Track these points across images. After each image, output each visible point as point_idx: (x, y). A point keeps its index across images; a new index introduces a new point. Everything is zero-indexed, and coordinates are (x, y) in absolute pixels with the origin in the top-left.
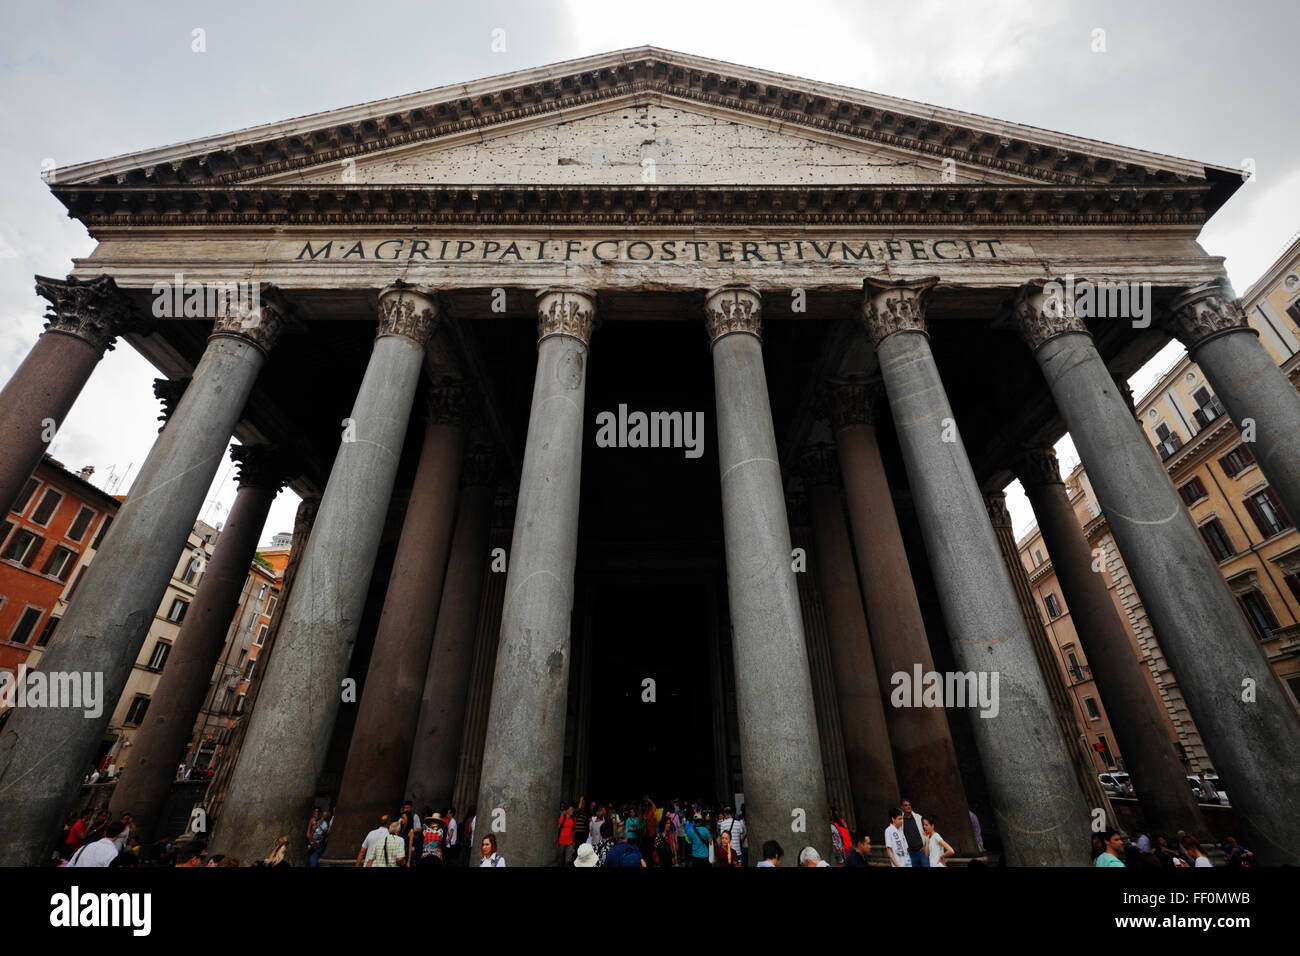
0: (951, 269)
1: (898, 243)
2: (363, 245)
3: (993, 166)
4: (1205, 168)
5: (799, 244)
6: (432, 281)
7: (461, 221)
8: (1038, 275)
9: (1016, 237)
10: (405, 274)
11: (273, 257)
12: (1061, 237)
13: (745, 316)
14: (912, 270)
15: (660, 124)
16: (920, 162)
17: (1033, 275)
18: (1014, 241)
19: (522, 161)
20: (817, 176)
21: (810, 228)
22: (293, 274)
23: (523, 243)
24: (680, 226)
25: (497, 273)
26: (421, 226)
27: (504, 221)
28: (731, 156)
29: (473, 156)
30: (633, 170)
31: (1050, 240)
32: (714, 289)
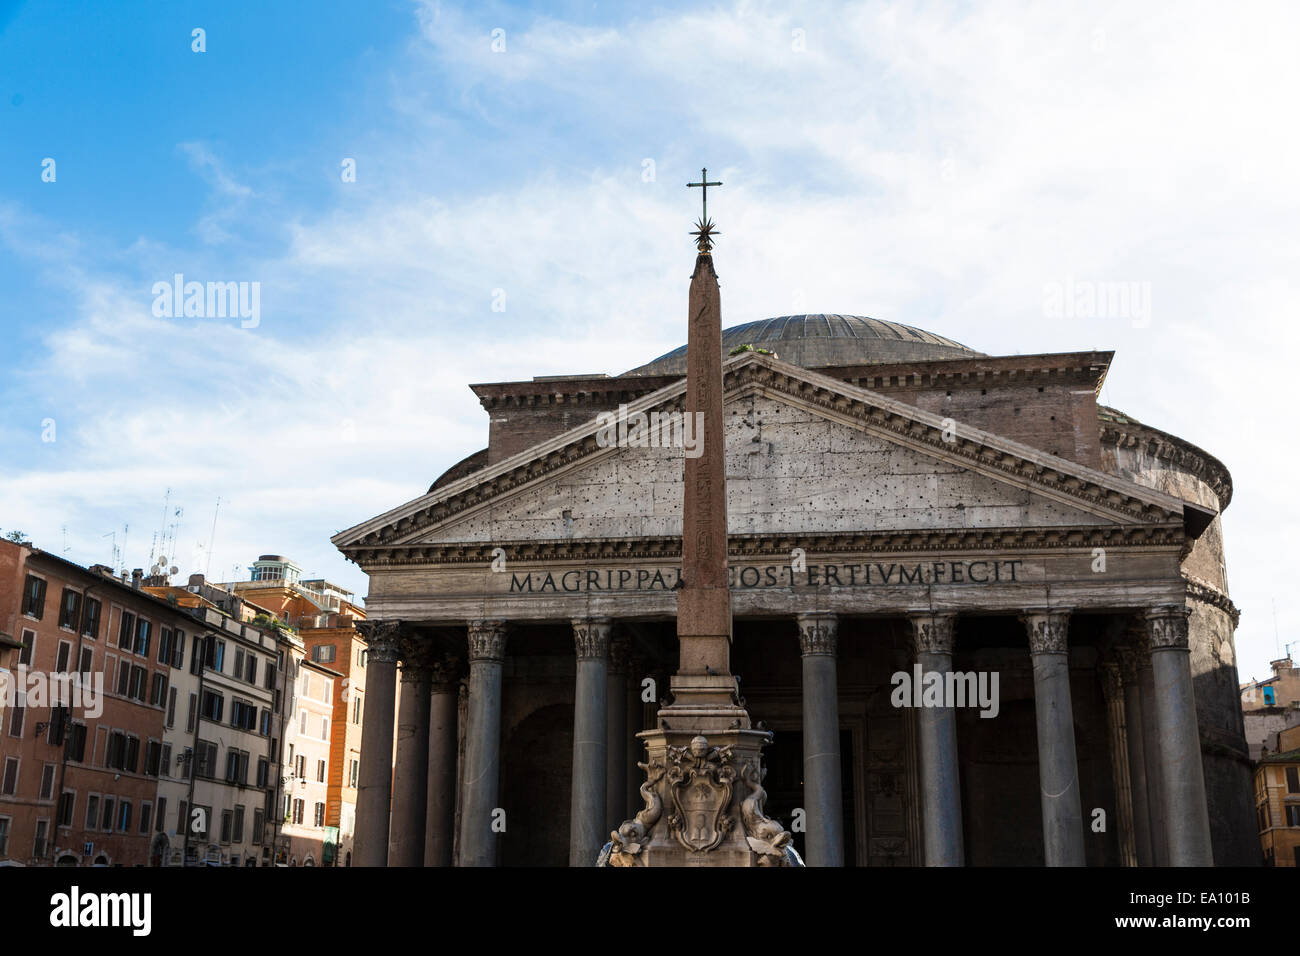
0: (976, 593)
1: (943, 564)
2: (553, 577)
3: (1034, 479)
4: (1184, 506)
5: (868, 566)
6: (606, 611)
7: (619, 557)
8: (1041, 597)
9: (1036, 558)
10: (588, 606)
11: (494, 589)
12: (1070, 557)
13: (823, 640)
14: (947, 594)
15: (765, 421)
16: (978, 470)
17: (1037, 597)
18: (1034, 562)
19: (654, 476)
20: (891, 487)
21: (876, 555)
22: (512, 607)
23: (665, 571)
24: (778, 556)
25: (650, 603)
26: (591, 561)
27: (650, 556)
28: (822, 464)
29: (614, 469)
30: (743, 485)
31: (1062, 560)
32: (802, 614)
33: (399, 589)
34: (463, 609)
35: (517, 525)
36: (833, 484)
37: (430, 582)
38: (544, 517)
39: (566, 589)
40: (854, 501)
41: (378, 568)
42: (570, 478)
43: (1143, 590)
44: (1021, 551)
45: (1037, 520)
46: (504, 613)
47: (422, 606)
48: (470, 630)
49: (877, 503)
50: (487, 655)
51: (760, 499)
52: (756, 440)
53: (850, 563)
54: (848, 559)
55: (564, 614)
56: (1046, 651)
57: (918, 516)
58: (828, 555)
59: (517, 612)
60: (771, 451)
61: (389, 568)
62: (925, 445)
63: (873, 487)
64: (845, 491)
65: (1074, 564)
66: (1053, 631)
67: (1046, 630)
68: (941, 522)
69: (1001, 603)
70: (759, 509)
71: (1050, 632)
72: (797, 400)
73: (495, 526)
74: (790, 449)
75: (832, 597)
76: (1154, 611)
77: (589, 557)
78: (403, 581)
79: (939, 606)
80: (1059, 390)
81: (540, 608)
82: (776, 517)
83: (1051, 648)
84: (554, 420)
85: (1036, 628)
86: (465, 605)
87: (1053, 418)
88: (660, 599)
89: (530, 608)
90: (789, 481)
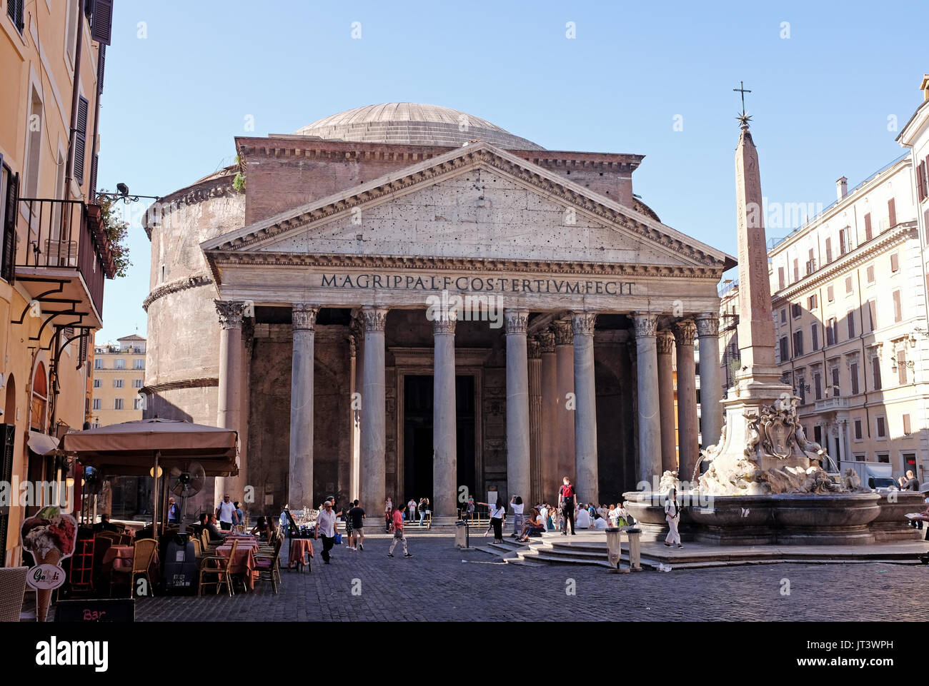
0: (609, 301)
1: (592, 283)
2: (351, 278)
3: (645, 235)
4: (726, 257)
5: (548, 281)
6: (387, 302)
7: (396, 267)
8: (645, 304)
9: (643, 281)
10: (374, 298)
11: (310, 284)
12: (662, 282)
13: (521, 325)
14: (593, 301)
15: (486, 187)
16: (613, 228)
17: (643, 304)
18: (641, 284)
19: (417, 216)
20: (562, 234)
21: (554, 275)
22: (323, 296)
23: (424, 278)
24: (496, 272)
25: (415, 298)
26: (377, 269)
27: (416, 268)
28: (522, 216)
29: (390, 210)
30: (473, 226)
31: (657, 284)
32: (509, 309)
33: (244, 280)
34: (290, 296)
35: (326, 242)
36: (528, 229)
37: (266, 277)
38: (344, 238)
39: (359, 286)
40: (540, 241)
41: (229, 265)
43: (697, 303)
44: (635, 277)
45: (644, 260)
46: (318, 300)
47: (262, 293)
48: (294, 310)
49: (554, 243)
50: (305, 326)
51: (484, 236)
52: (481, 199)
53: (538, 279)
54: (537, 276)
55: (358, 302)
56: (647, 336)
57: (578, 253)
58: (526, 273)
59: (326, 300)
60: (491, 206)
61: (238, 266)
62: (583, 210)
63: (552, 233)
64: (535, 234)
65: (664, 286)
66: (651, 325)
67: (647, 324)
68: (591, 257)
69: (623, 307)
70: (484, 242)
71: (649, 325)
72: (508, 175)
73: (311, 242)
74: (502, 206)
75: (527, 299)
76: (703, 315)
77: (376, 266)
78: (246, 275)
79: (588, 307)
80: (611, 176)
82: (494, 248)
83: (649, 334)
84: (293, 166)
85: (641, 323)
86: (291, 293)
87: (607, 192)
88: (421, 295)
89: (335, 298)
90: (501, 226)
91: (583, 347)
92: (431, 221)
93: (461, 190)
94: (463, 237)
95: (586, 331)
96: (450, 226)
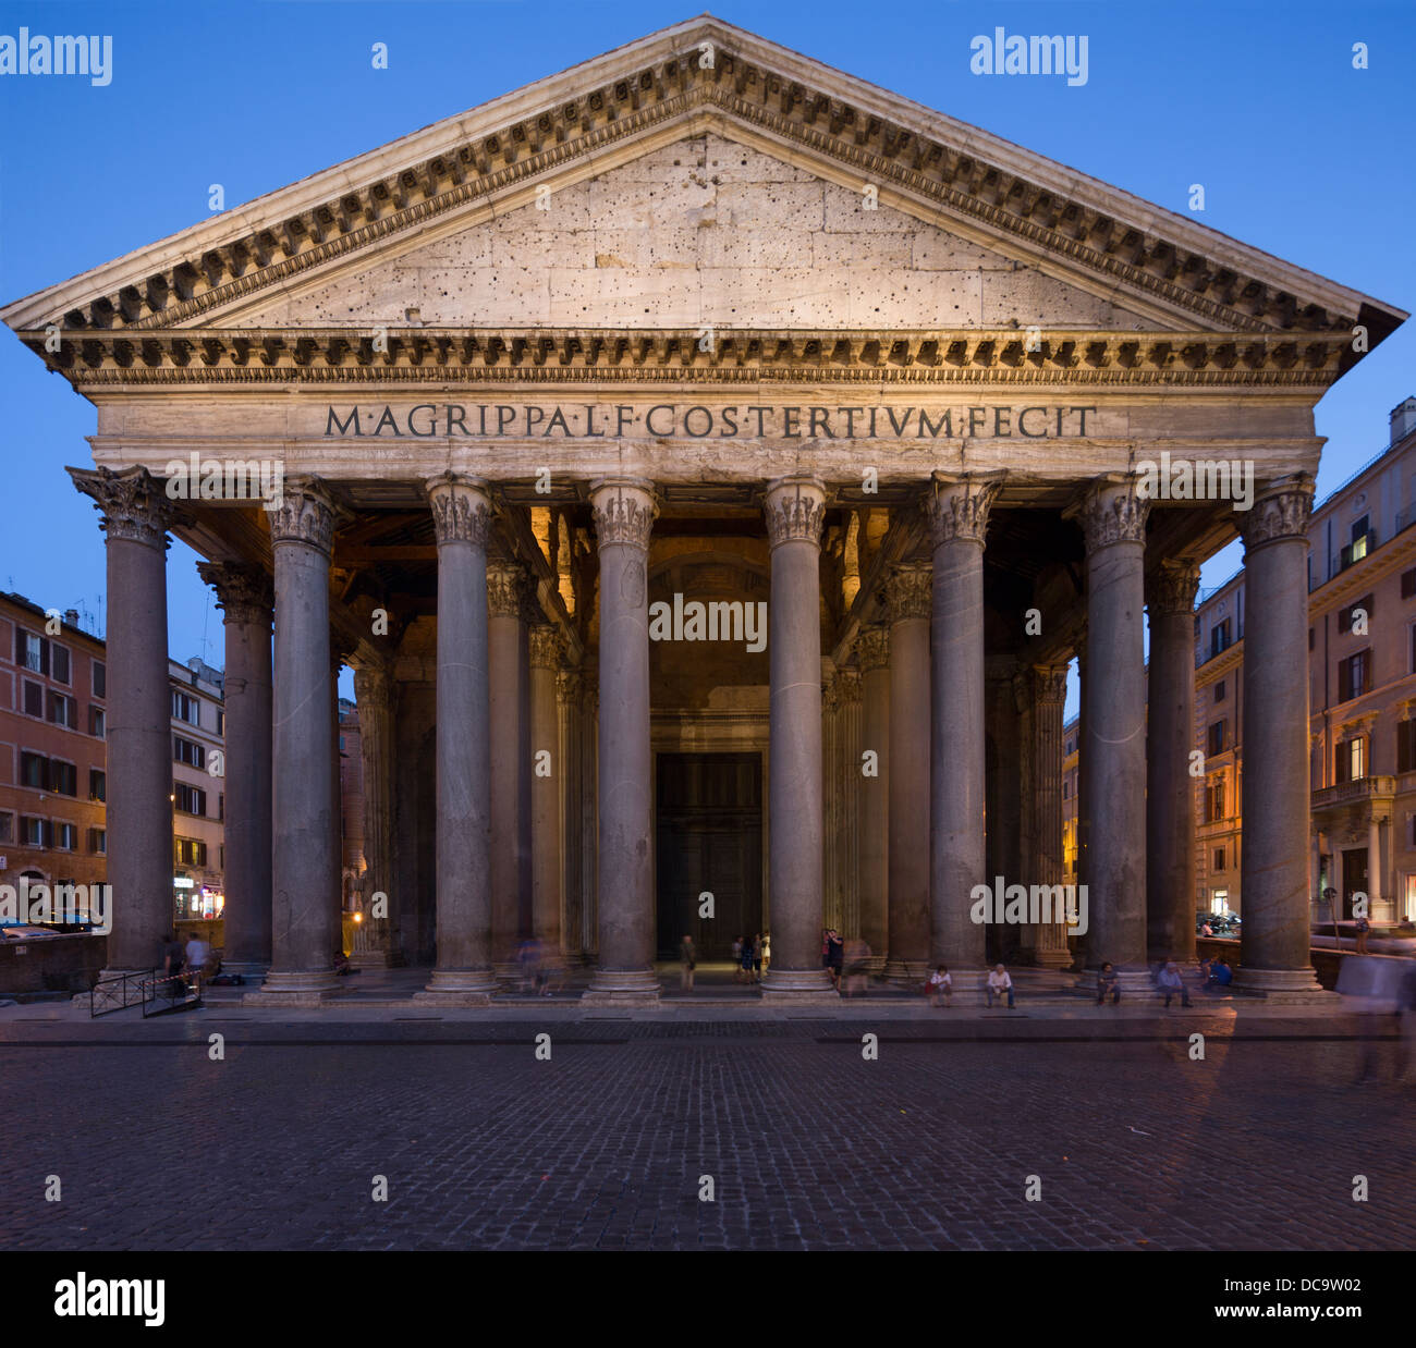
0: (1029, 453)
3: (1128, 278)
7: (496, 378)
8: (1120, 460)
9: (1118, 401)
10: (449, 458)
11: (298, 430)
12: (1169, 401)
13: (804, 520)
14: (988, 453)
15: (724, 178)
16: (1043, 266)
17: (1115, 459)
18: (1113, 409)
19: (551, 257)
20: (912, 291)
21: (890, 388)
22: (329, 459)
24: (742, 384)
25: (546, 458)
26: (452, 385)
27: (544, 376)
28: (812, 249)
29: (487, 249)
30: (690, 278)
31: (1153, 408)
32: (775, 480)
33: (148, 428)
36: (826, 281)
37: (197, 417)
38: (376, 317)
40: (856, 310)
42: (418, 255)
50: (293, 533)
51: (715, 302)
52: (710, 208)
53: (848, 404)
55: (413, 472)
56: (1124, 540)
58: (818, 386)
61: (125, 388)
62: (969, 220)
63: (887, 288)
64: (845, 291)
65: (1170, 415)
66: (1134, 511)
67: (1125, 507)
69: (1062, 468)
71: (1130, 510)
72: (776, 137)
74: (761, 223)
75: (819, 454)
76: (1273, 485)
77: (447, 376)
79: (975, 469)
81: (373, 460)
83: (1130, 535)
85: (1108, 508)
86: (256, 454)
88: (561, 451)
89: (358, 461)
90: (759, 273)
91: (958, 569)
92: (584, 267)
93: (659, 190)
94: (663, 308)
95: (966, 532)
96: (631, 280)
